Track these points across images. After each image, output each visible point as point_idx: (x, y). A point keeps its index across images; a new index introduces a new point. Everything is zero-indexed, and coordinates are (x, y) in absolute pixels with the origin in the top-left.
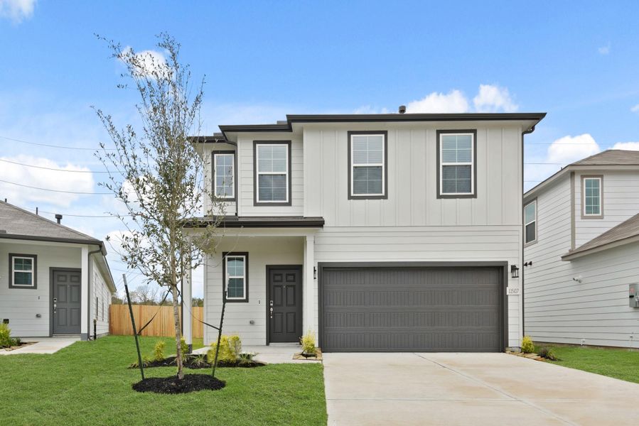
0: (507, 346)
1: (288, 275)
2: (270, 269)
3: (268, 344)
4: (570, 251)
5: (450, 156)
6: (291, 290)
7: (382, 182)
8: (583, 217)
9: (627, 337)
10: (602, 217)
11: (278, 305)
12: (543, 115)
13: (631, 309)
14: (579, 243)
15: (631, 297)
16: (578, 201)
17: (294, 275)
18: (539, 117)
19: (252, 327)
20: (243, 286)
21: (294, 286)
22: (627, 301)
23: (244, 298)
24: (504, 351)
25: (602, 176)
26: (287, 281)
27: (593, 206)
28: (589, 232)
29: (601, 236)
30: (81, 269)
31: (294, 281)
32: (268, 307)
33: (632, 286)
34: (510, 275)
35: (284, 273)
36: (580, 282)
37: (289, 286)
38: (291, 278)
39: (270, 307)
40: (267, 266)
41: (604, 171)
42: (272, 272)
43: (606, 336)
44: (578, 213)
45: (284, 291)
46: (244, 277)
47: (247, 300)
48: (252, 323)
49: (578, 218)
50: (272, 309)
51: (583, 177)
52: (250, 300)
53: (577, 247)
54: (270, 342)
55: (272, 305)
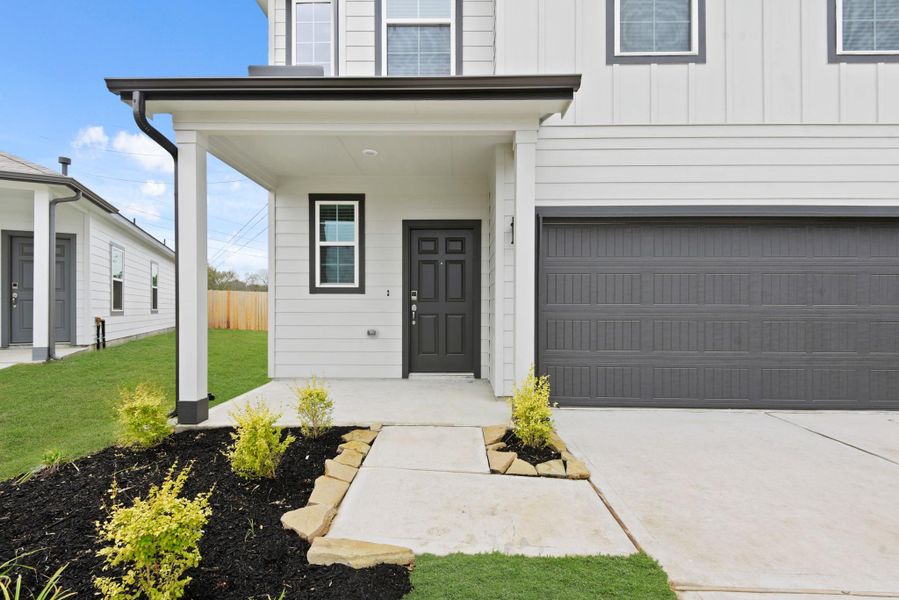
1: (448, 240)
2: (411, 228)
3: (405, 376)
6: (455, 269)
7: (690, 25)
11: (427, 300)
17: (462, 241)
19: (372, 342)
20: (353, 262)
21: (462, 262)
23: (356, 284)
26: (447, 253)
30: (33, 232)
31: (462, 251)
32: (407, 303)
35: (442, 236)
37: (452, 262)
38: (456, 246)
39: (411, 303)
40: (404, 221)
42: (416, 236)
45: (442, 271)
46: (355, 243)
47: (361, 290)
48: (372, 334)
50: (414, 308)
52: (367, 289)
54: (411, 371)
55: (414, 298)
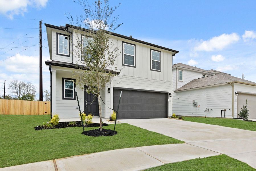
0: (168, 116)
4: (176, 90)
5: (154, 58)
7: (134, 62)
8: (179, 81)
9: (192, 113)
10: (183, 82)
11: (89, 102)
12: (178, 52)
13: (193, 106)
14: (178, 88)
15: (193, 103)
16: (178, 76)
18: (177, 52)
22: (192, 104)
24: (167, 118)
25: (183, 70)
27: (181, 78)
28: (180, 85)
29: (183, 86)
33: (194, 100)
34: (169, 96)
36: (178, 98)
40: (84, 85)
41: (184, 69)
43: (186, 113)
44: (178, 80)
46: (73, 89)
49: (178, 81)
50: (86, 103)
51: (179, 70)
53: (177, 89)
55: (86, 101)
